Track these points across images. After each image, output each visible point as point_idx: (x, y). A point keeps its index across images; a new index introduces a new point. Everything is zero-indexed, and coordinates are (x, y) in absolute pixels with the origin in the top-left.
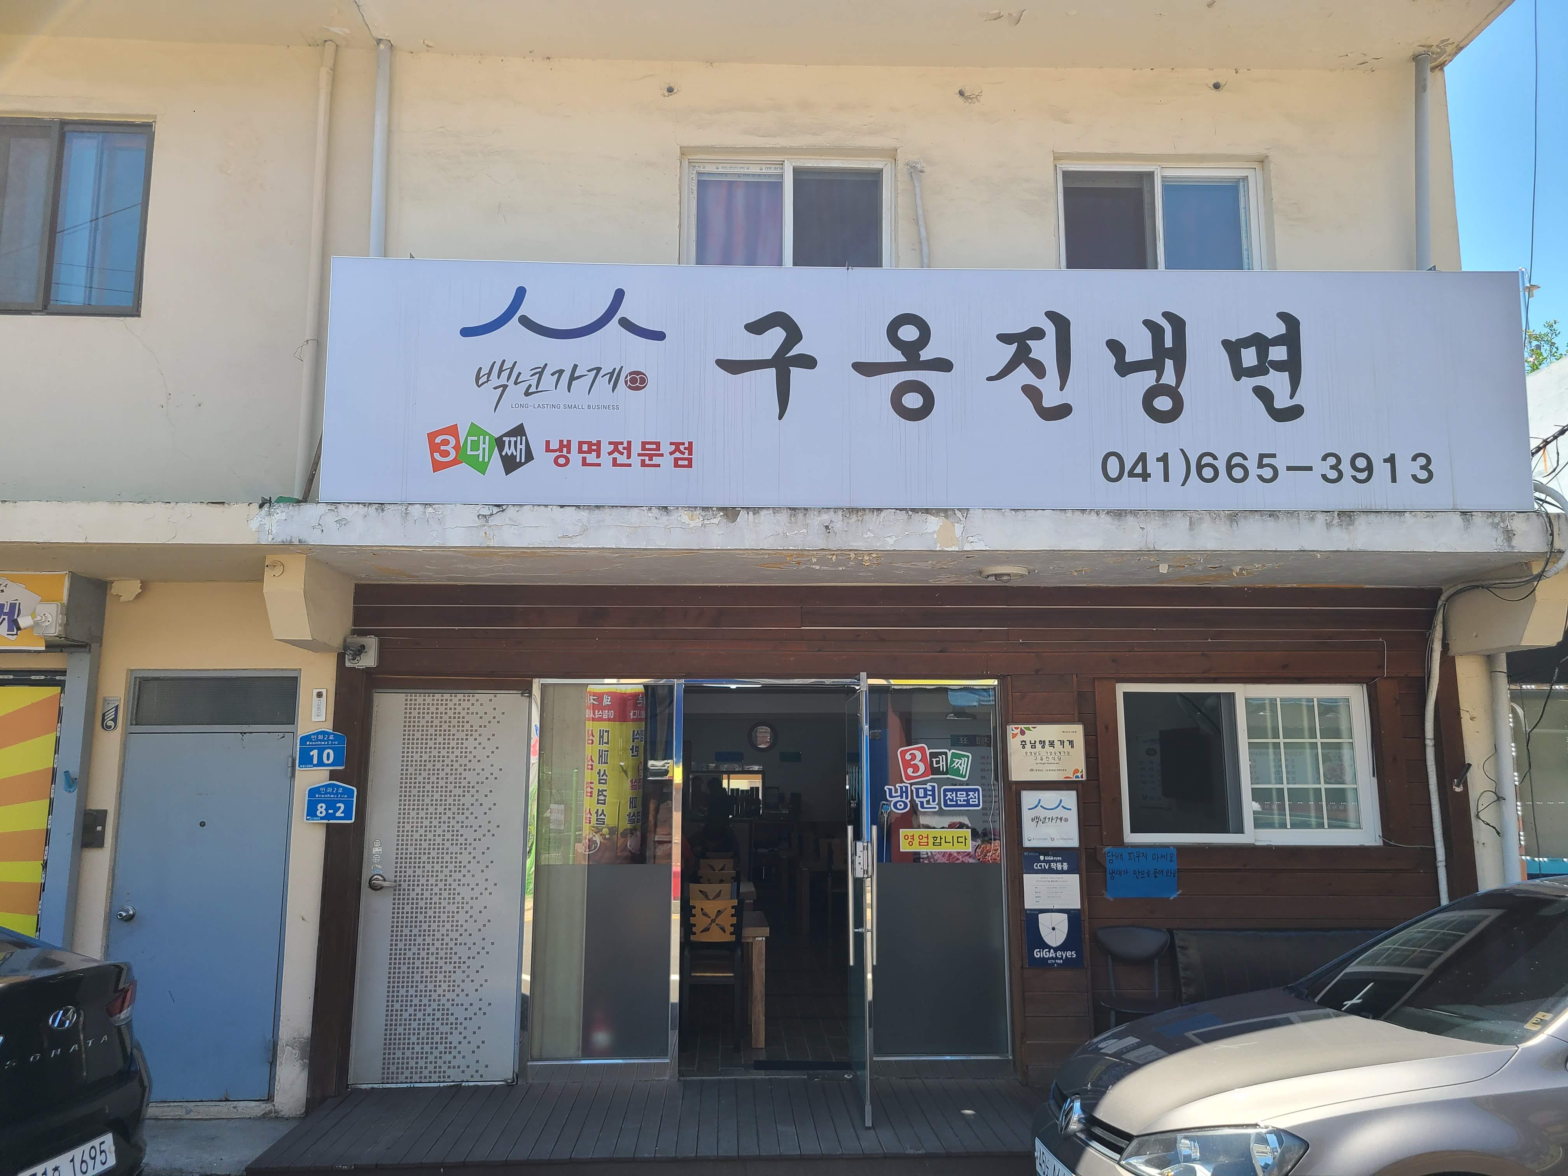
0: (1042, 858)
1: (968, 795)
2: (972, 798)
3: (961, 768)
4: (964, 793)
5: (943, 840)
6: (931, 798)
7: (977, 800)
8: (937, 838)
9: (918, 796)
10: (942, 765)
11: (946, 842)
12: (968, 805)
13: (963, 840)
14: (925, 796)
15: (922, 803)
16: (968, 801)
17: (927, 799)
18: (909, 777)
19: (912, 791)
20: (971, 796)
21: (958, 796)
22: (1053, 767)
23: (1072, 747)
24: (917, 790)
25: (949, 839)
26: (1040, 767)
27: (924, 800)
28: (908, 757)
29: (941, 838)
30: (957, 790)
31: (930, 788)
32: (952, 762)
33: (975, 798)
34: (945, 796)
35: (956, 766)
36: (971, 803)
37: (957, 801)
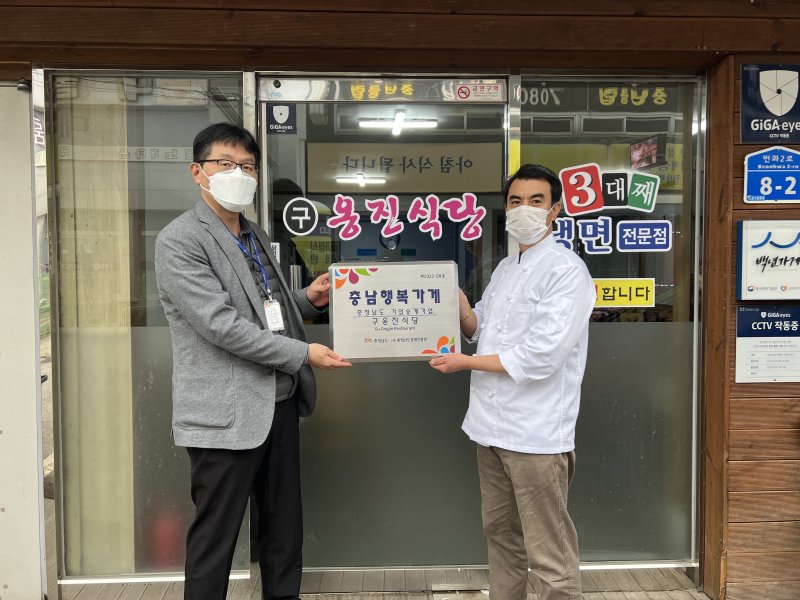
0: (763, 315)
1: (653, 233)
2: (658, 236)
3: (645, 196)
4: (649, 230)
5: (617, 293)
6: (602, 236)
7: (665, 239)
8: (608, 289)
9: (584, 235)
10: (619, 192)
11: (620, 295)
12: (653, 246)
13: (644, 292)
14: (595, 235)
15: (590, 243)
16: (653, 240)
17: (597, 238)
18: (572, 208)
19: (577, 228)
20: (658, 233)
21: (640, 233)
22: (403, 334)
23: (437, 301)
24: (584, 226)
25: (625, 291)
26: (383, 335)
27: (594, 239)
28: (573, 181)
29: (614, 290)
30: (638, 226)
31: (601, 223)
32: (634, 187)
33: (663, 236)
34: (622, 233)
35: (639, 193)
36: (657, 243)
37: (637, 240)
